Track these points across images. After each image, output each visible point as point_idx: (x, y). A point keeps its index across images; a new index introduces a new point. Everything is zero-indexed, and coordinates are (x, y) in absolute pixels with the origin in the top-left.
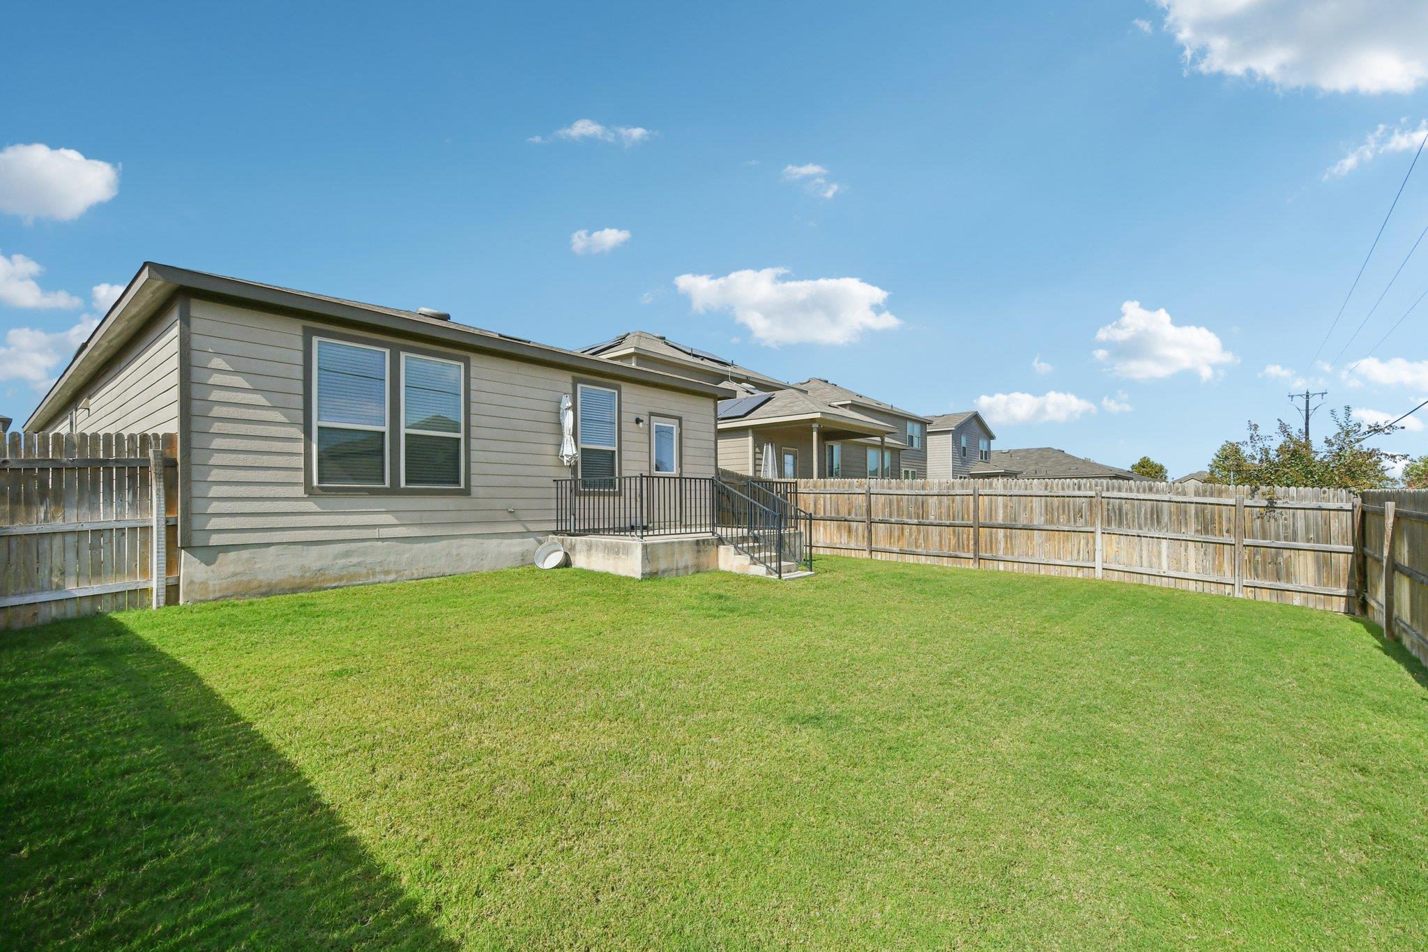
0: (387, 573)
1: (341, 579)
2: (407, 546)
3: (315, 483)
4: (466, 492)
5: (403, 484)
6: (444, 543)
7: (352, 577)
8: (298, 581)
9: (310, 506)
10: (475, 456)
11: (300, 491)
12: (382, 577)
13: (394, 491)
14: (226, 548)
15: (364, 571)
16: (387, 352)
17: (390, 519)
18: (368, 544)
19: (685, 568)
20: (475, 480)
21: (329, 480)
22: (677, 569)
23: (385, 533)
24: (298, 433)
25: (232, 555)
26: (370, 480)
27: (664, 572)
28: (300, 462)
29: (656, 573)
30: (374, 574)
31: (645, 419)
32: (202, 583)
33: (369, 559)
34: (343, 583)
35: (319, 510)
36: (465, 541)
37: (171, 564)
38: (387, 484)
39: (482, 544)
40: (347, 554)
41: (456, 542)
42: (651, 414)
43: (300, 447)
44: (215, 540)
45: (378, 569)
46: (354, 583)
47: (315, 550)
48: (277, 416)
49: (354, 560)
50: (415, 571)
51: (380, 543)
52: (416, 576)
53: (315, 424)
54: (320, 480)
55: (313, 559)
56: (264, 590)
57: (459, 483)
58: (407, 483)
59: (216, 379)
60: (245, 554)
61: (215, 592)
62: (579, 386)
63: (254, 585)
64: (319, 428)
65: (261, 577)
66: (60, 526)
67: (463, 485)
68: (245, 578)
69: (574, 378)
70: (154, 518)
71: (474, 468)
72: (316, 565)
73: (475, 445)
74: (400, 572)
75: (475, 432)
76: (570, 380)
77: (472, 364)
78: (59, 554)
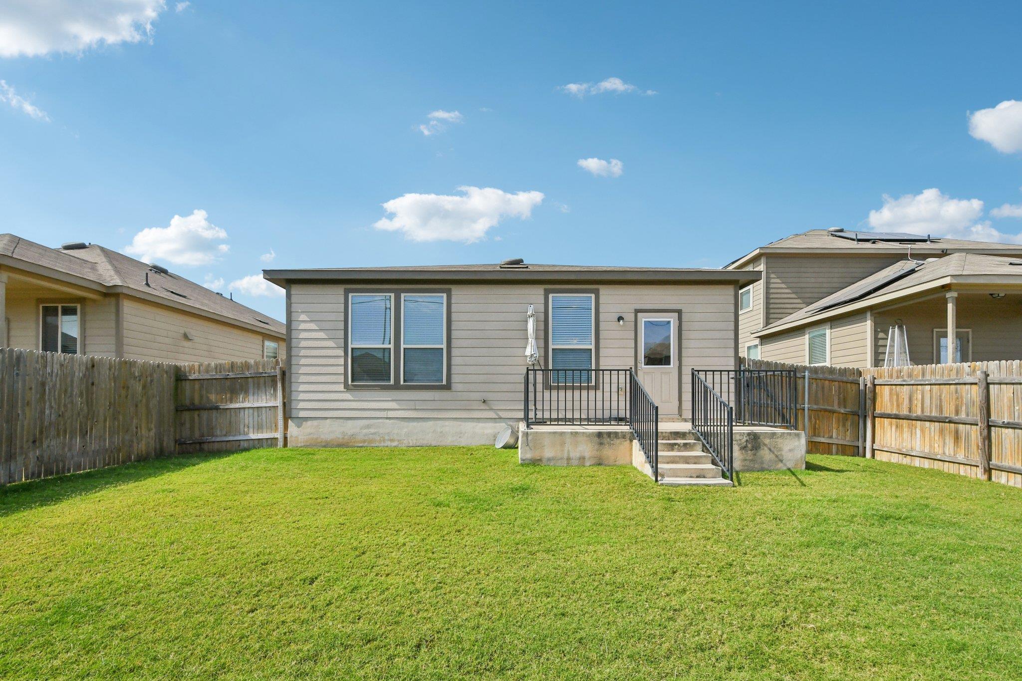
0: (392, 440)
1: (364, 441)
2: (406, 424)
3: (350, 382)
4: (448, 387)
5: (402, 383)
6: (431, 423)
7: (371, 441)
8: (341, 441)
9: (348, 396)
10: (455, 361)
11: (341, 387)
12: (388, 443)
13: (397, 387)
14: (306, 419)
15: (378, 438)
16: (393, 295)
17: (394, 405)
18: (380, 420)
19: (580, 459)
20: (455, 378)
21: (360, 380)
22: (569, 459)
23: (391, 414)
24: (341, 352)
25: (309, 423)
26: (383, 380)
27: (549, 460)
28: (341, 370)
29: (540, 460)
30: (384, 441)
31: (630, 317)
32: (296, 437)
33: (381, 431)
34: (366, 444)
35: (352, 399)
36: (447, 423)
37: (286, 427)
38: (392, 382)
39: (460, 425)
40: (368, 427)
41: (440, 423)
42: (637, 311)
43: (342, 361)
44: (302, 414)
45: (387, 438)
46: (372, 445)
47: (350, 422)
48: (331, 344)
49: (372, 431)
50: (411, 441)
51: (388, 421)
52: (411, 444)
53: (350, 346)
54: (353, 381)
55: (350, 428)
56: (323, 444)
57: (442, 381)
58: (405, 381)
59: (302, 326)
60: (315, 423)
61: (301, 442)
62: (551, 296)
63: (319, 440)
64: (352, 349)
65: (322, 437)
66: (246, 405)
67: (444, 382)
68: (315, 437)
69: (545, 290)
70: (279, 402)
71: (454, 370)
72: (350, 432)
73: (455, 352)
74: (401, 440)
75: (455, 343)
76: (542, 292)
77: (453, 293)
78: (247, 418)
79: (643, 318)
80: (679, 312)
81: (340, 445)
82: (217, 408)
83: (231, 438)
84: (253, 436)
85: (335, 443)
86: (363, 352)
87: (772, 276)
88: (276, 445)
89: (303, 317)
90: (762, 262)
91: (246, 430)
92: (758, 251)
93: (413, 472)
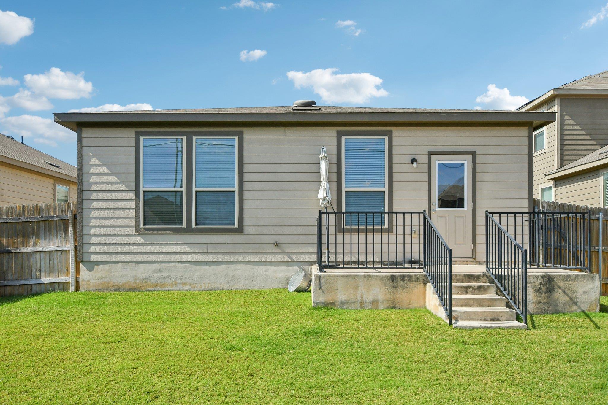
0: (184, 284)
1: (156, 285)
2: (198, 267)
3: (141, 226)
4: (240, 230)
5: (194, 226)
6: (223, 267)
7: (163, 285)
8: (132, 284)
9: (139, 240)
10: (246, 204)
11: (133, 231)
12: (181, 287)
13: (189, 230)
14: (98, 263)
15: (170, 282)
16: (184, 138)
17: (186, 249)
18: (172, 264)
19: (373, 302)
20: (247, 222)
21: (151, 224)
22: (362, 302)
23: (183, 258)
24: (132, 196)
25: (101, 267)
26: (175, 223)
27: (342, 303)
28: (133, 213)
29: (333, 304)
30: (176, 284)
31: (423, 159)
32: (88, 281)
33: (173, 275)
34: (158, 288)
35: (144, 242)
36: (239, 266)
37: (78, 271)
38: (184, 225)
39: (253, 269)
40: (160, 270)
41: (232, 266)
42: (430, 153)
43: (133, 205)
44: (94, 258)
45: (179, 281)
46: (164, 289)
47: (142, 266)
48: (122, 187)
49: (164, 274)
50: (202, 285)
51: (180, 264)
52: (203, 288)
53: (142, 190)
54: (144, 224)
55: (142, 271)
56: (115, 288)
57: (234, 224)
58: (197, 224)
59: (93, 170)
60: (107, 267)
61: (93, 286)
62: (343, 138)
63: (111, 285)
64: (144, 192)
65: (114, 281)
66: (38, 249)
67: (237, 226)
68: (106, 280)
69: (338, 132)
70: (70, 246)
71: (246, 213)
72: (142, 276)
73: (246, 195)
74: (193, 284)
75: (246, 186)
76: (335, 135)
77: (245, 136)
78: (38, 261)
79: (437, 161)
80: (473, 154)
81: (131, 290)
82: (9, 252)
83: (23, 282)
84: (45, 280)
85: (127, 287)
86: (155, 195)
87: (567, 117)
88: (68, 289)
89: (94, 160)
90: (556, 103)
91: (38, 274)
92: (551, 93)
93: (205, 316)
